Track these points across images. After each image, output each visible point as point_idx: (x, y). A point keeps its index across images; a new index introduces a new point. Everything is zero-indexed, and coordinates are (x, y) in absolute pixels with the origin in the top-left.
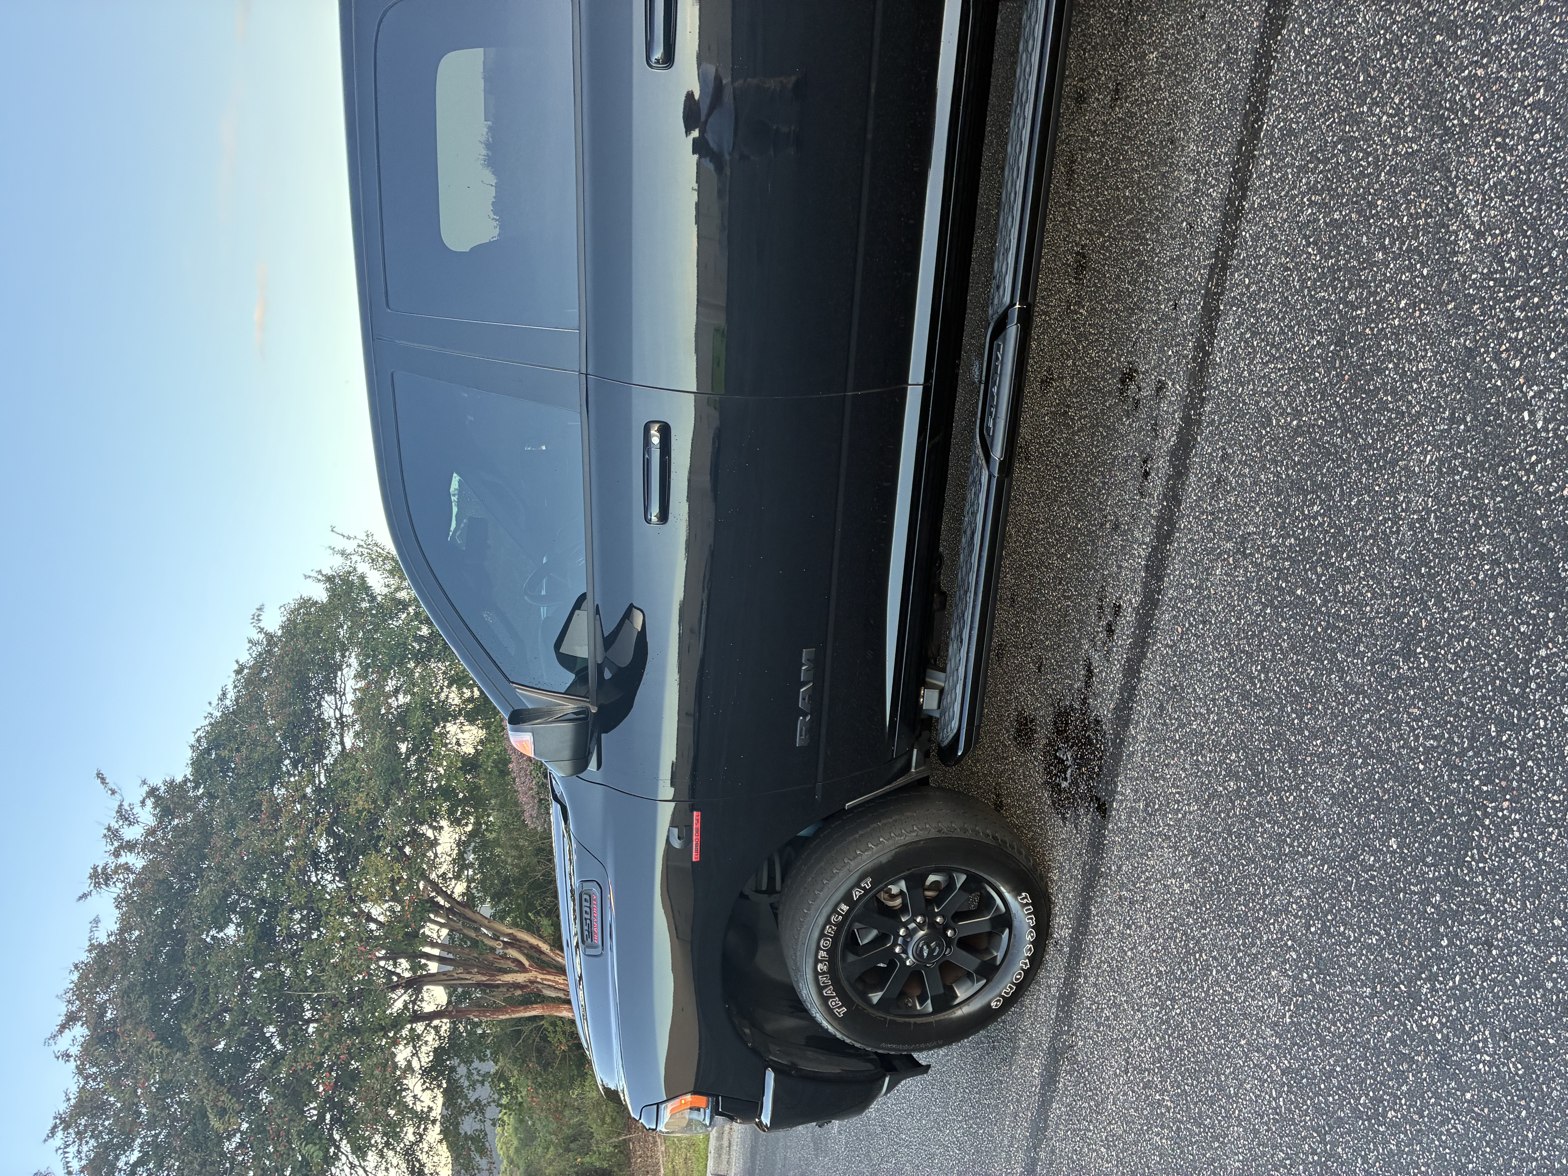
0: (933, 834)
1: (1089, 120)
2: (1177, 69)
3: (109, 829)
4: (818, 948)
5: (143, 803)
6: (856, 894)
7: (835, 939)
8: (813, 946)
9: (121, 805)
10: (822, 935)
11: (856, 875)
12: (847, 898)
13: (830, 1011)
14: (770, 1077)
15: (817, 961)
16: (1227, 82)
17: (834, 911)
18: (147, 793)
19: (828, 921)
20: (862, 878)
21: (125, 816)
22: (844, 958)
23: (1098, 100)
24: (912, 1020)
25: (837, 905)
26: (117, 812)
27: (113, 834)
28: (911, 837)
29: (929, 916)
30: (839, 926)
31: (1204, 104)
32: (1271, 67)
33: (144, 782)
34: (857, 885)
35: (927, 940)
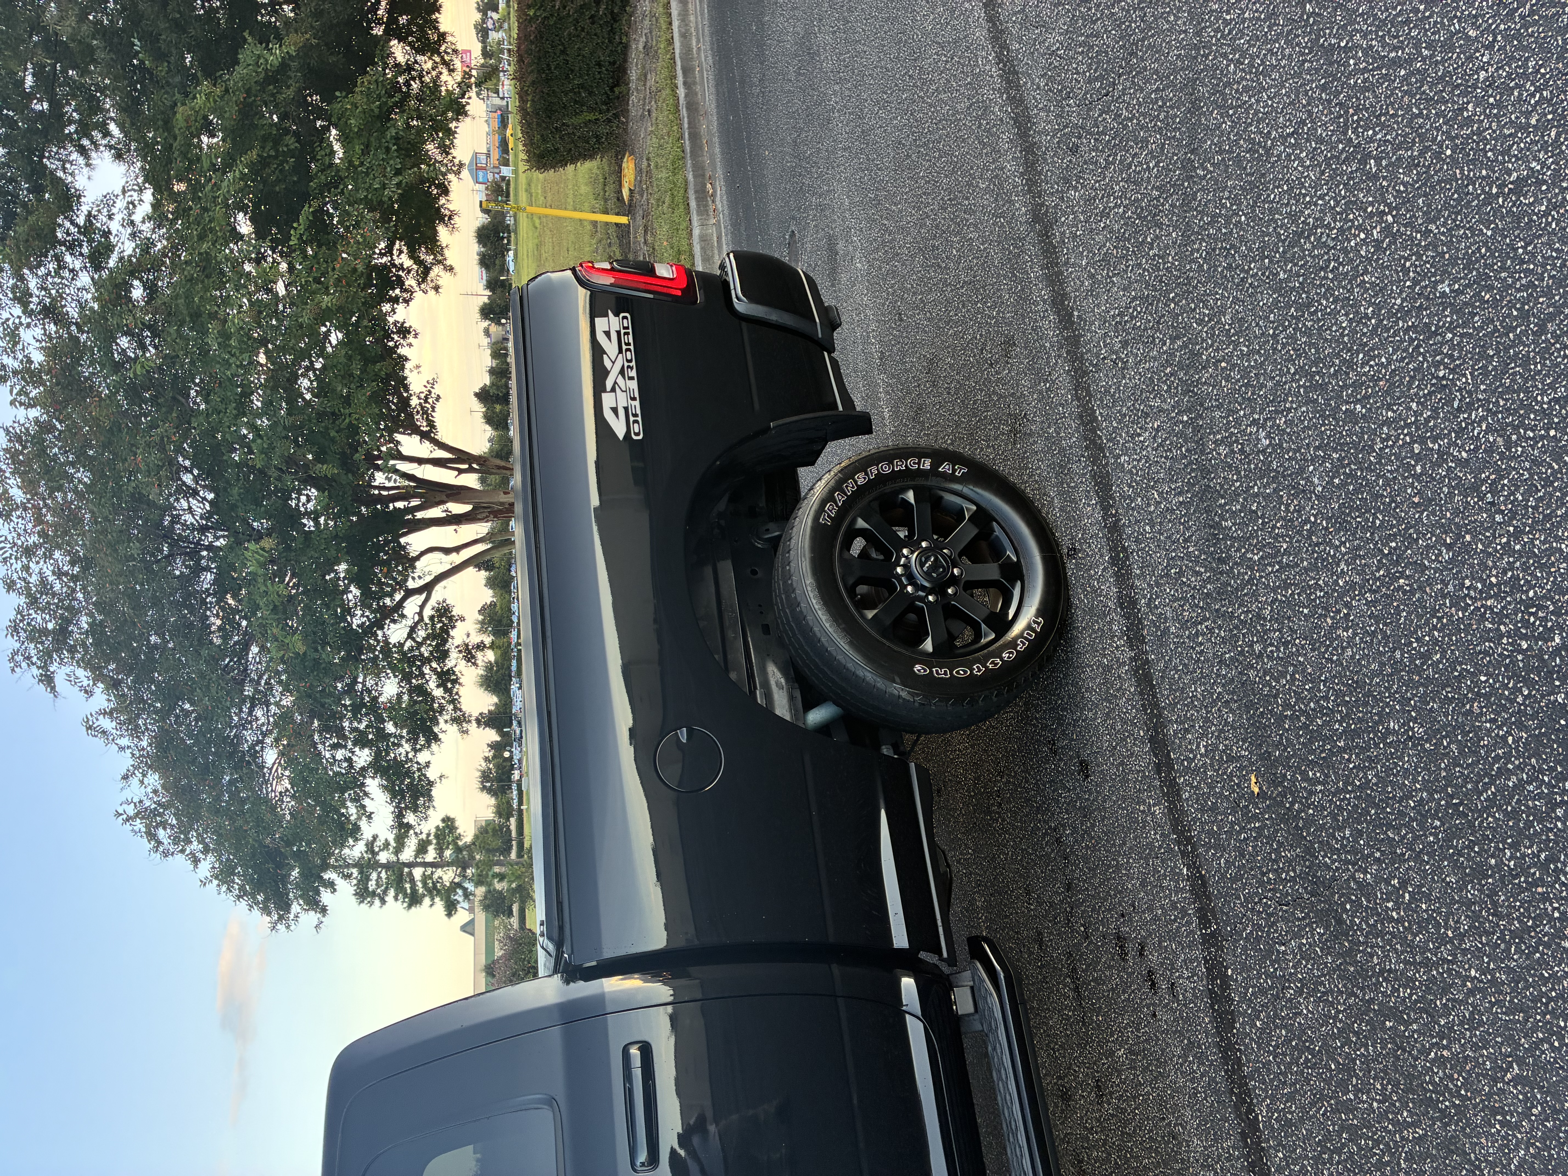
1: (1082, 1118)
2: (1150, 1065)
16: (1202, 1075)
23: (1084, 1097)
31: (1190, 1097)
32: (1240, 1059)
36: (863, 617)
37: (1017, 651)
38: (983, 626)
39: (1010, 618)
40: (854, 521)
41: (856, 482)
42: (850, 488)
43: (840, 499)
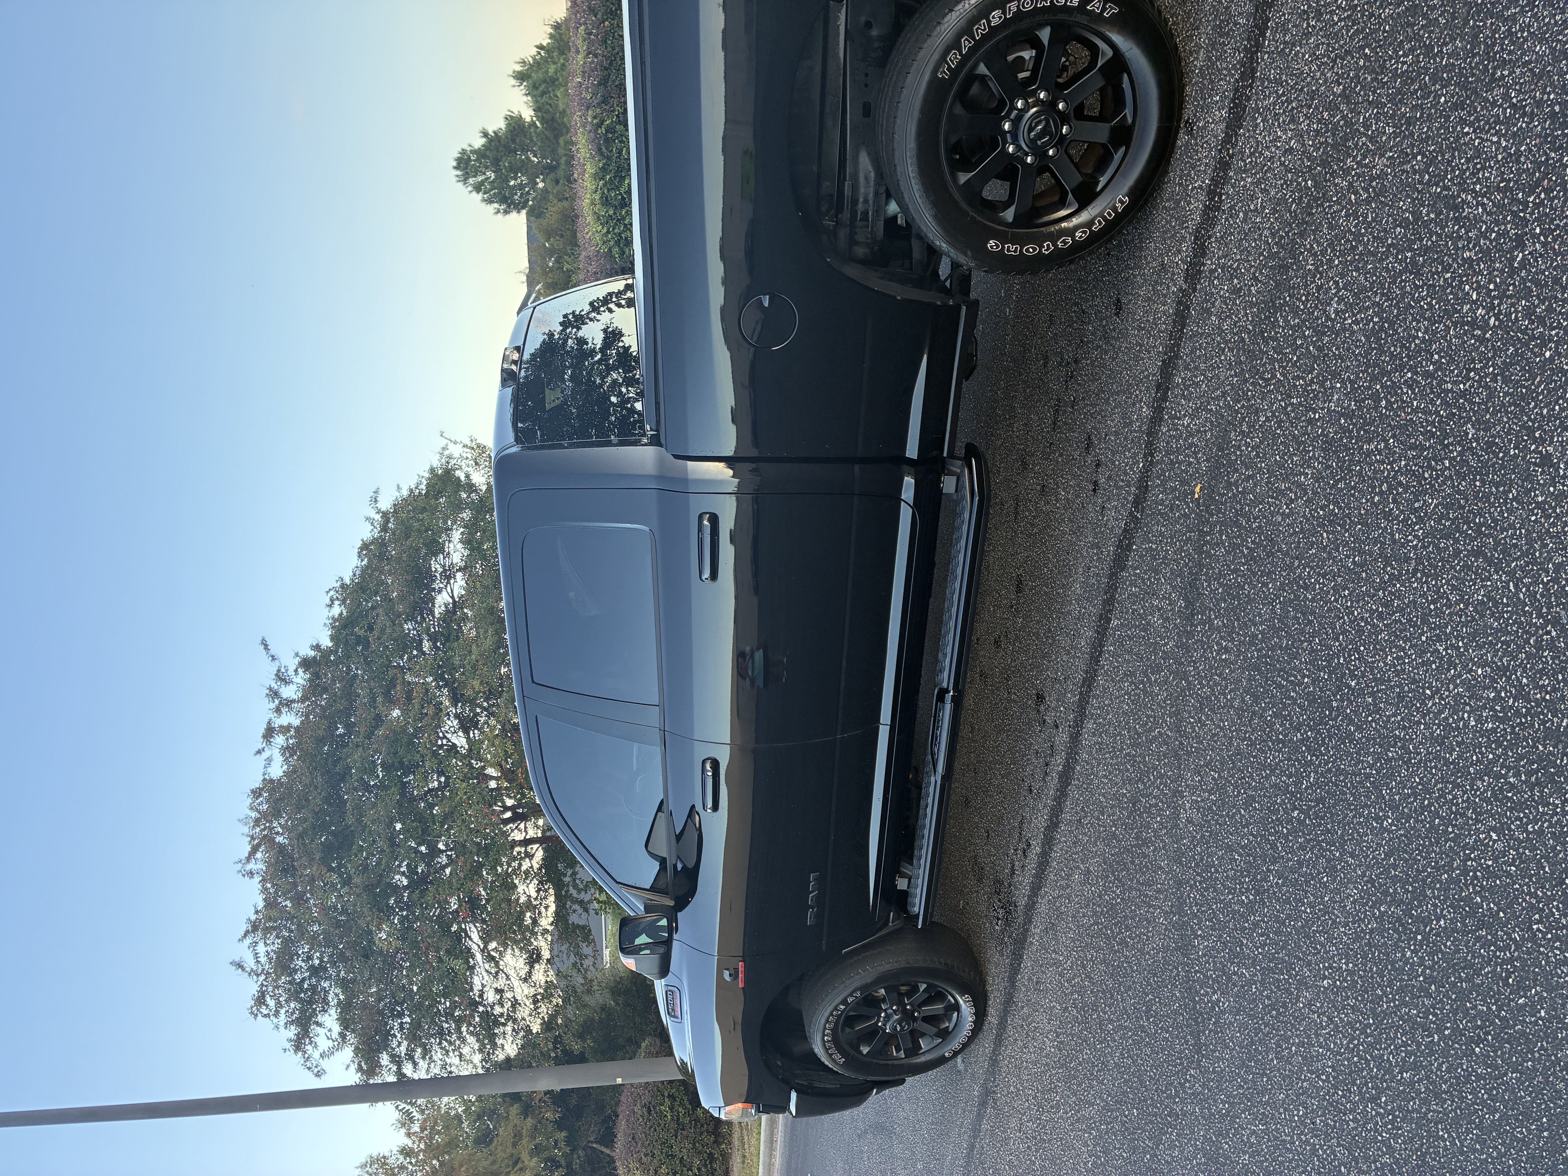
0: (903, 965)
3: (270, 689)
4: (825, 1028)
5: (296, 671)
6: (850, 1000)
7: (837, 1023)
8: (822, 1027)
9: (279, 671)
10: (827, 1021)
11: (850, 990)
12: (844, 1002)
13: (834, 1061)
14: (794, 1095)
15: (824, 1035)
17: (836, 1009)
18: (299, 663)
19: (831, 1014)
20: (854, 991)
21: (282, 678)
22: (843, 1030)
24: (890, 1062)
25: (838, 1005)
26: (277, 675)
27: (274, 694)
28: (887, 967)
29: (901, 1004)
30: (839, 1016)
33: (297, 655)
34: (851, 995)
35: (899, 1022)
36: (955, 180)
37: (1091, 231)
38: (1070, 195)
39: (1099, 188)
40: (975, 66)
41: (989, 22)
42: (981, 30)
43: (966, 44)
